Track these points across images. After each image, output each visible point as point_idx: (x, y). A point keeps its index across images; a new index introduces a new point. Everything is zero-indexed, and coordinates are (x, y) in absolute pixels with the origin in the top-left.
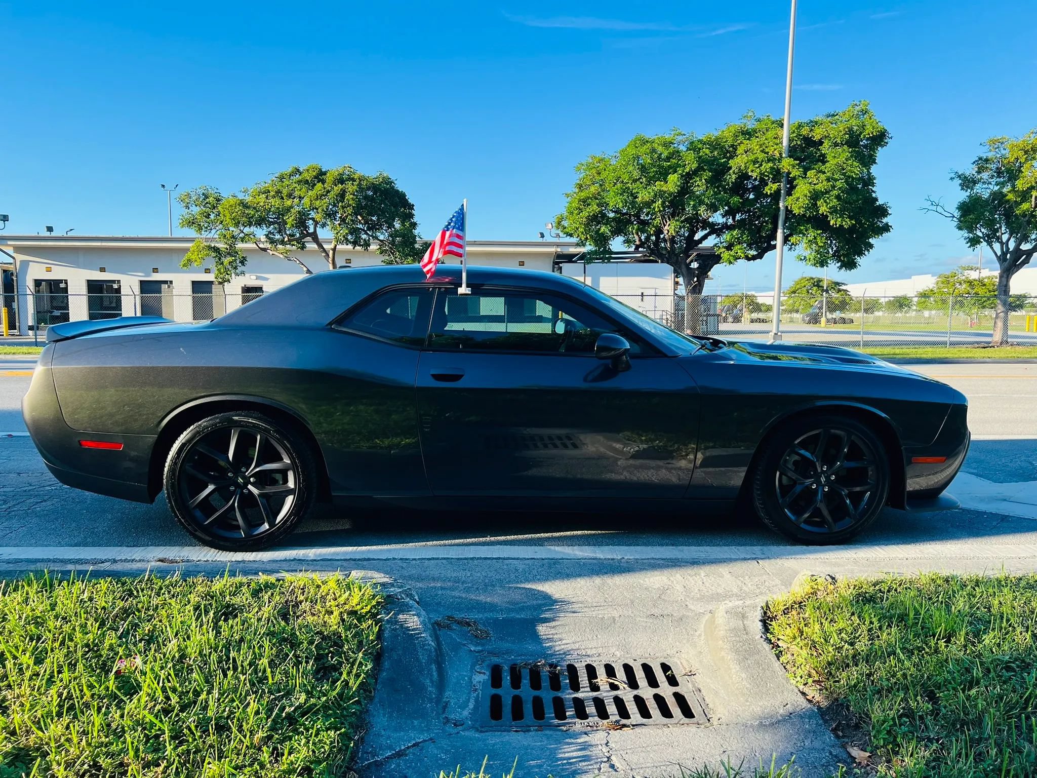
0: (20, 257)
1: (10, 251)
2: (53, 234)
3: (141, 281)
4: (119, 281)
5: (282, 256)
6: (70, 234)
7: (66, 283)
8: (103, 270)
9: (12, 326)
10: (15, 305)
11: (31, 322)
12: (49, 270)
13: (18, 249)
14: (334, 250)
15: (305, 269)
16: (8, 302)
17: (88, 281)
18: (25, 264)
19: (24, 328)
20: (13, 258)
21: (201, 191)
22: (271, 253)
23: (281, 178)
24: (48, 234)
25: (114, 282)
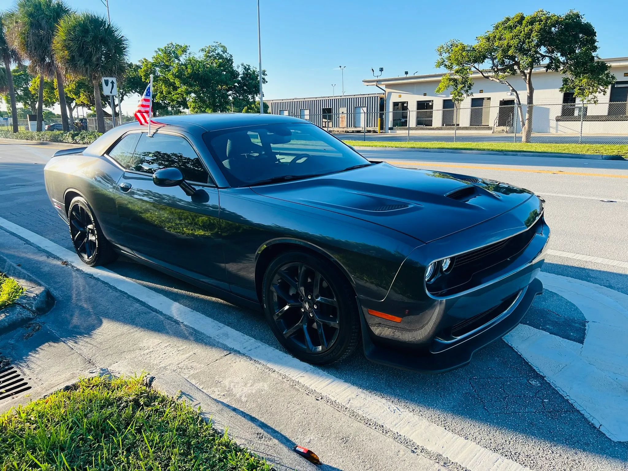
0: (388, 90)
1: (383, 87)
2: (408, 76)
3: (444, 100)
4: (433, 101)
5: (498, 81)
6: (416, 75)
7: (407, 103)
8: (425, 95)
9: (382, 128)
10: (384, 117)
11: (390, 125)
12: (400, 97)
13: (388, 86)
14: (530, 73)
15: (511, 89)
16: (381, 116)
17: (418, 101)
18: (390, 94)
19: (387, 128)
20: (385, 91)
21: (449, 44)
22: (491, 79)
23: (497, 28)
24: (405, 76)
25: (430, 101)
